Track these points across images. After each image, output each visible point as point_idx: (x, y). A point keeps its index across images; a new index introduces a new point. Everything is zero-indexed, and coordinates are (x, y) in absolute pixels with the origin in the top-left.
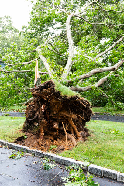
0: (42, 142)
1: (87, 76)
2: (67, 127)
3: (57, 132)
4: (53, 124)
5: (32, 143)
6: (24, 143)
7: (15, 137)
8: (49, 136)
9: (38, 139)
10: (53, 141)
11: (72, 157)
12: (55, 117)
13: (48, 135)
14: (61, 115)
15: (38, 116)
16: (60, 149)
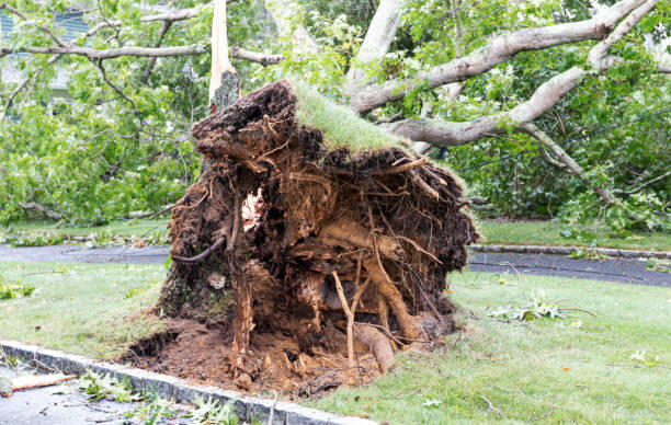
0: (244, 361)
1: (471, 68)
2: (357, 297)
3: (316, 321)
4: (298, 286)
5: (200, 363)
6: (165, 363)
7: (125, 340)
8: (279, 334)
9: (228, 345)
10: (293, 358)
11: (365, 413)
12: (303, 249)
13: (273, 333)
14: (333, 243)
15: (224, 244)
16: (322, 384)
